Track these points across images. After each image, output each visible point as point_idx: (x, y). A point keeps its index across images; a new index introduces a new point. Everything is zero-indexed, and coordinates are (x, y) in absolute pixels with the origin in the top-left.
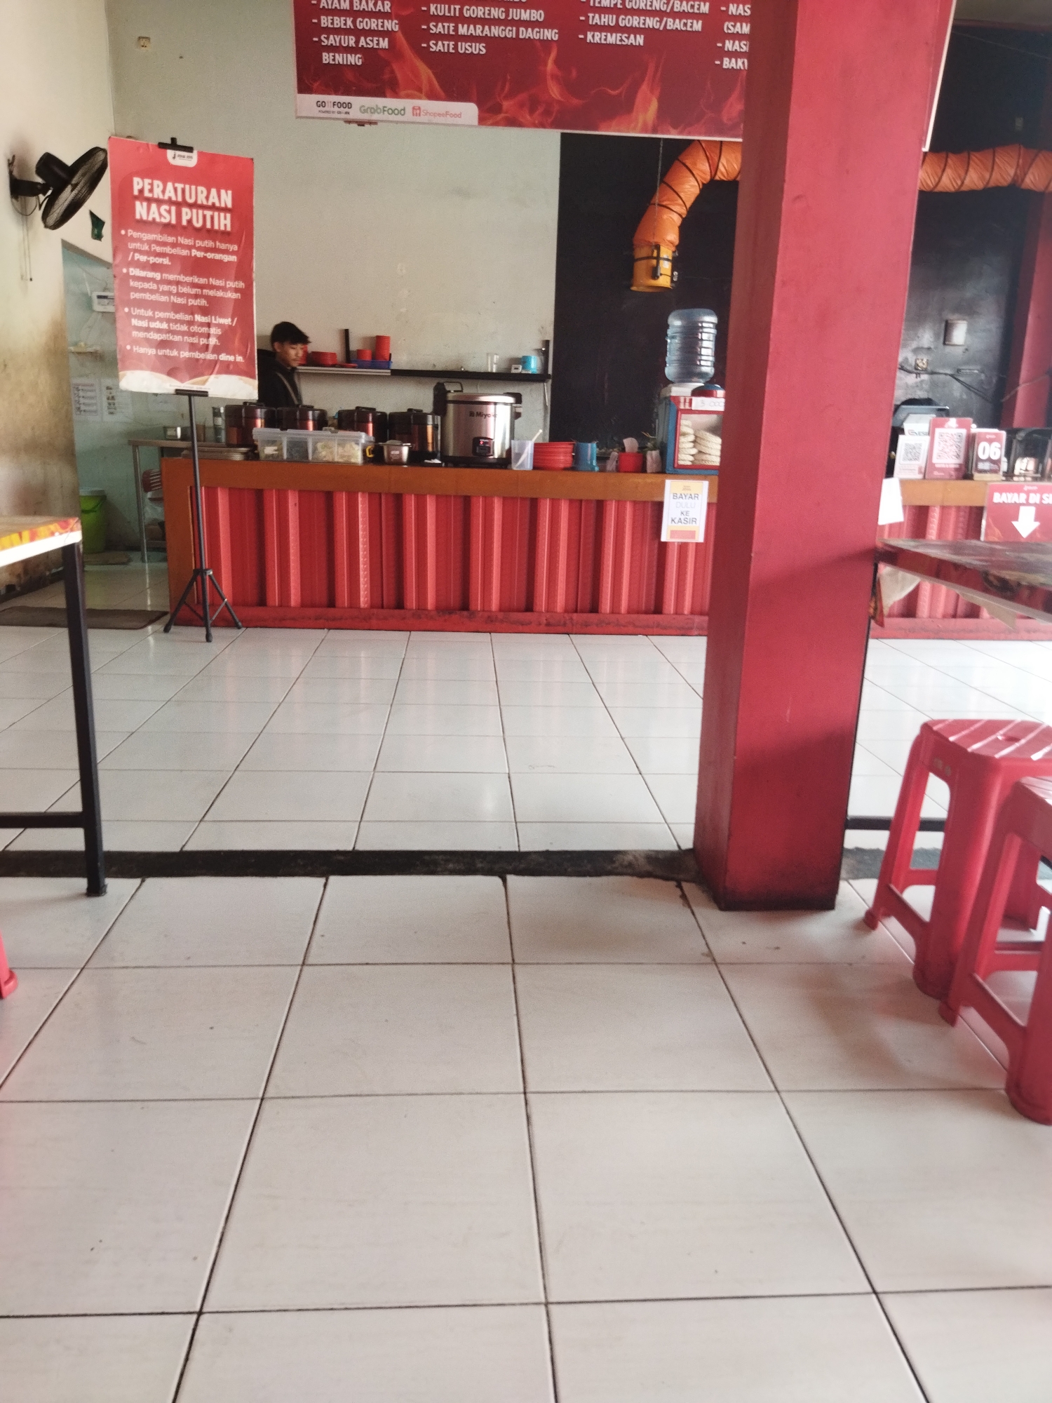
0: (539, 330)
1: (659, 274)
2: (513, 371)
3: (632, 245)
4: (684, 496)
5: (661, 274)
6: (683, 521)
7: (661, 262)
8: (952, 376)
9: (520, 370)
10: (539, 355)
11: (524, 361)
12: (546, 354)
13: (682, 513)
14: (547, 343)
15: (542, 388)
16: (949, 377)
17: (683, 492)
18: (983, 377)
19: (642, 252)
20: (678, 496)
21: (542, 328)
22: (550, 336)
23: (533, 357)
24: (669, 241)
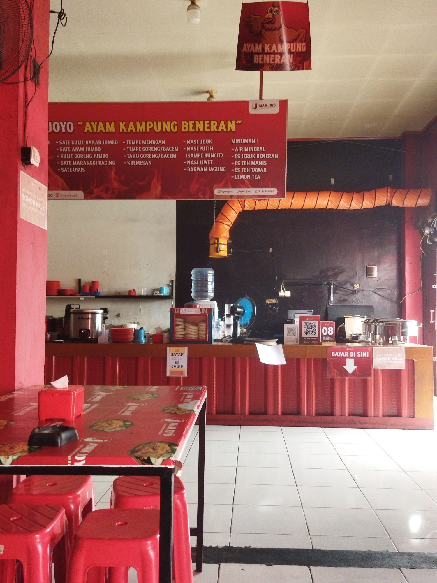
0: (169, 276)
1: (219, 251)
2: (155, 294)
3: (209, 238)
4: (176, 355)
5: (220, 251)
6: (176, 366)
7: (220, 245)
8: (373, 291)
9: (158, 294)
10: (168, 287)
11: (160, 290)
12: (172, 286)
13: (176, 363)
14: (172, 281)
15: (171, 301)
16: (371, 292)
17: (175, 353)
18: (389, 292)
19: (212, 242)
20: (173, 354)
21: (170, 275)
22: (174, 278)
23: (165, 288)
24: (223, 237)
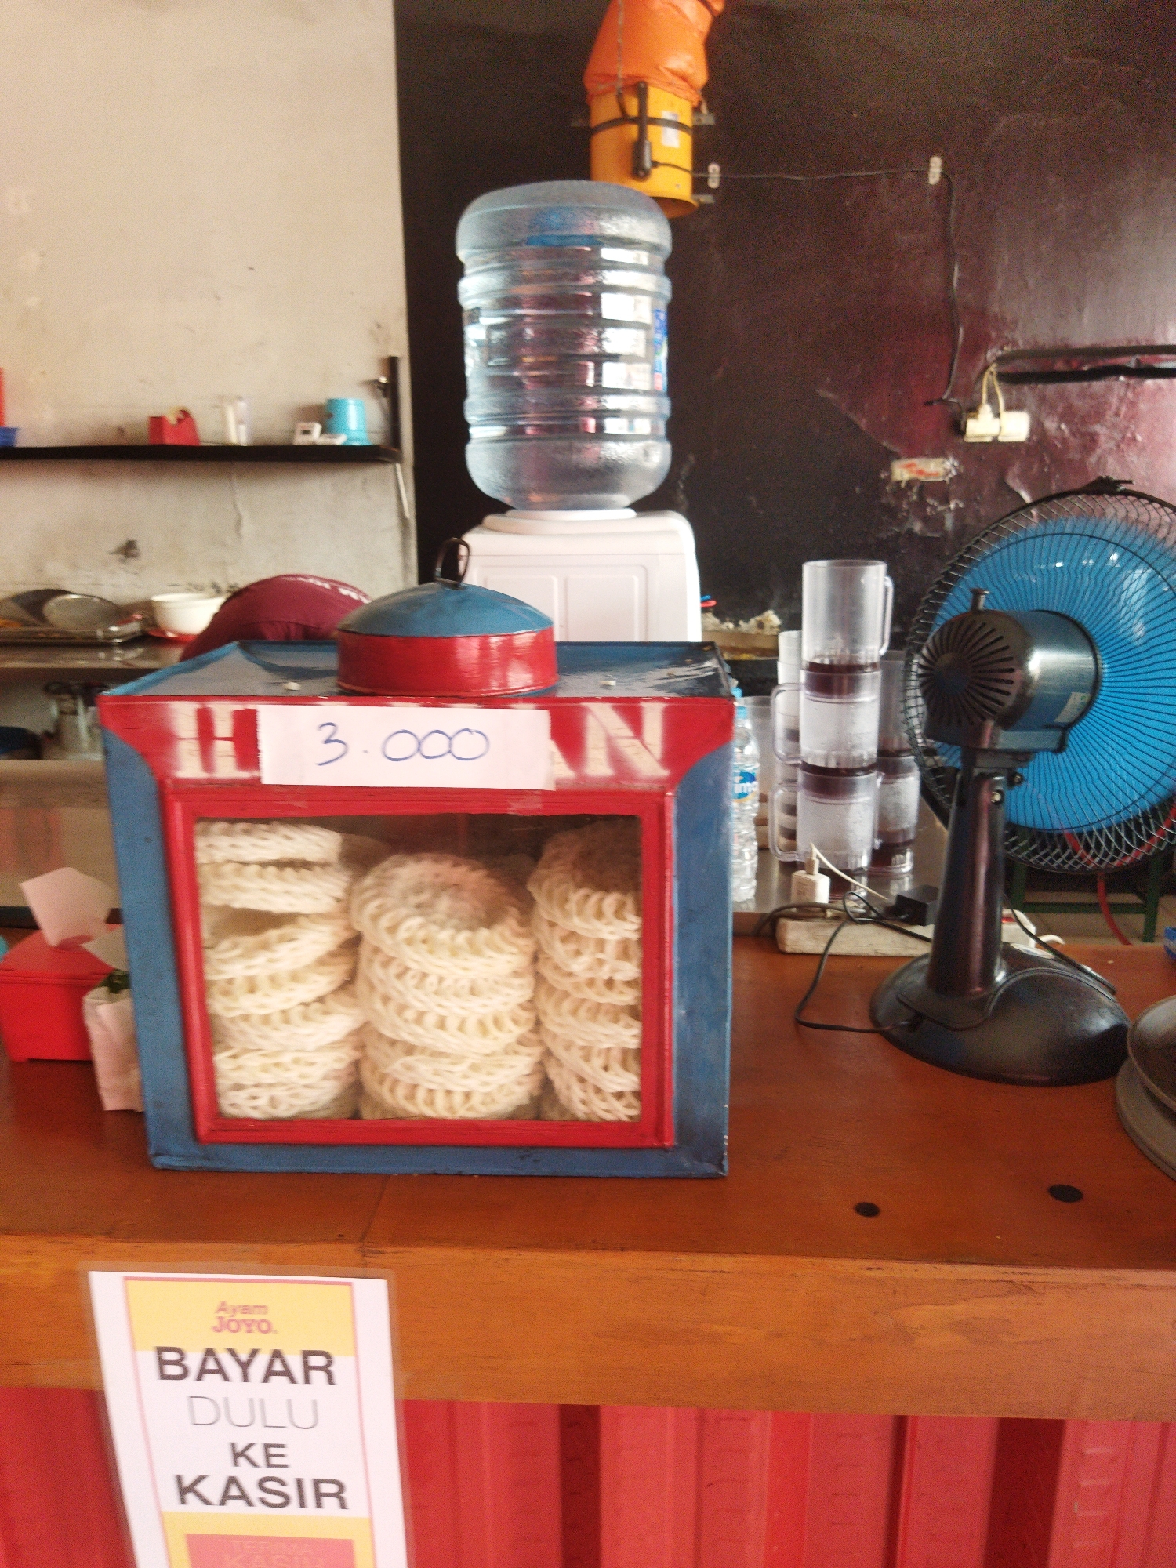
0: (371, 332)
1: (648, 165)
2: (300, 440)
3: (584, 92)
4: (232, 1369)
5: (655, 164)
6: (254, 1493)
7: (652, 130)
9: (316, 436)
10: (376, 397)
11: (326, 414)
12: (389, 390)
13: (238, 1455)
14: (392, 364)
15: (392, 477)
17: (221, 1343)
19: (604, 109)
20: (193, 1362)
21: (379, 326)
22: (399, 346)
23: (351, 401)
24: (673, 73)
